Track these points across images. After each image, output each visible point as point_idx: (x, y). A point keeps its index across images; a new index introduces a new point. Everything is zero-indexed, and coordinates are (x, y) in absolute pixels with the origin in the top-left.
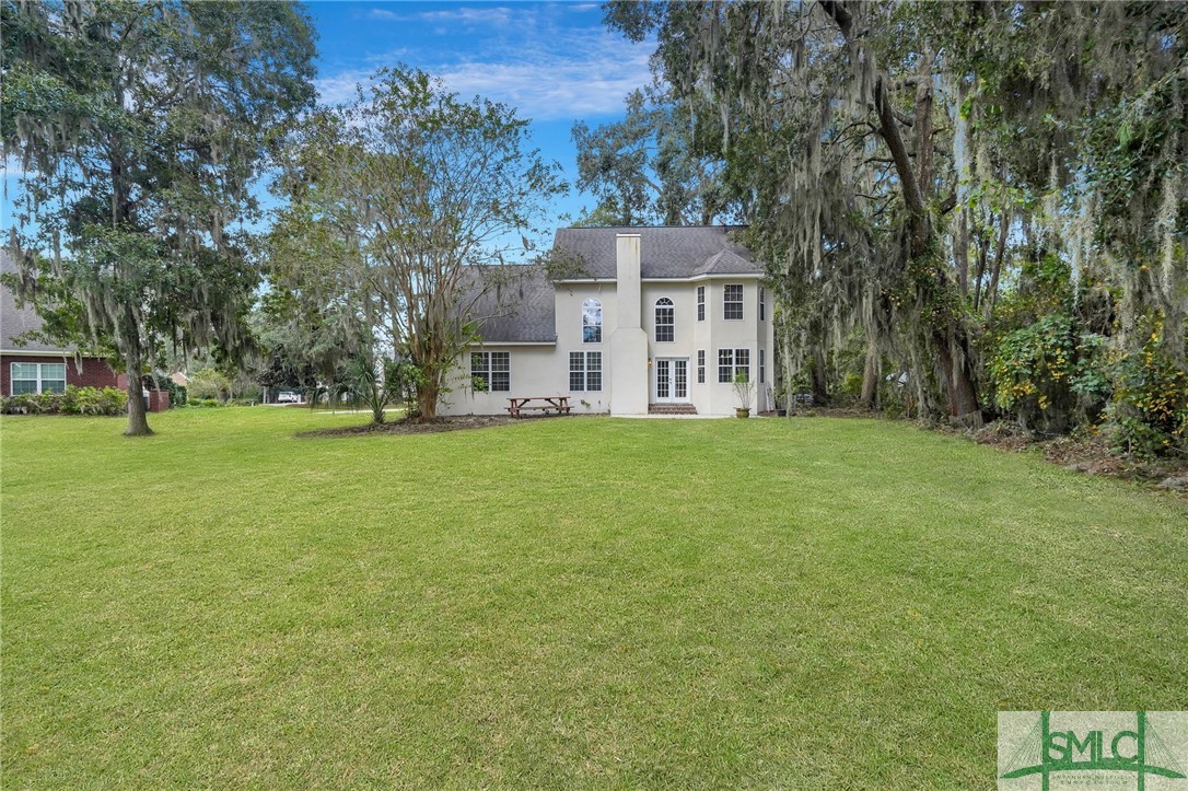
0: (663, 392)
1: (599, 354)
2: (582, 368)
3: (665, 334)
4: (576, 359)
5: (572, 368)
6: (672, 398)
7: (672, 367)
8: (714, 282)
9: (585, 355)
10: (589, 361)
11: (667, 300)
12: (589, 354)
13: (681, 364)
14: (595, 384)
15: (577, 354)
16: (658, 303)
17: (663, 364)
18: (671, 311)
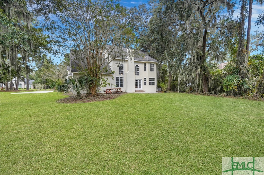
0: (136, 87)
1: (123, 77)
2: (119, 81)
3: (137, 74)
4: (117, 78)
5: (116, 81)
6: (138, 89)
7: (138, 81)
8: (148, 62)
9: (120, 78)
10: (121, 79)
11: (138, 66)
12: (121, 77)
13: (140, 81)
14: (122, 85)
15: (118, 77)
16: (136, 66)
17: (136, 81)
18: (139, 68)
